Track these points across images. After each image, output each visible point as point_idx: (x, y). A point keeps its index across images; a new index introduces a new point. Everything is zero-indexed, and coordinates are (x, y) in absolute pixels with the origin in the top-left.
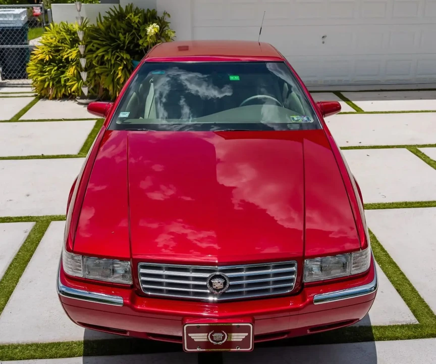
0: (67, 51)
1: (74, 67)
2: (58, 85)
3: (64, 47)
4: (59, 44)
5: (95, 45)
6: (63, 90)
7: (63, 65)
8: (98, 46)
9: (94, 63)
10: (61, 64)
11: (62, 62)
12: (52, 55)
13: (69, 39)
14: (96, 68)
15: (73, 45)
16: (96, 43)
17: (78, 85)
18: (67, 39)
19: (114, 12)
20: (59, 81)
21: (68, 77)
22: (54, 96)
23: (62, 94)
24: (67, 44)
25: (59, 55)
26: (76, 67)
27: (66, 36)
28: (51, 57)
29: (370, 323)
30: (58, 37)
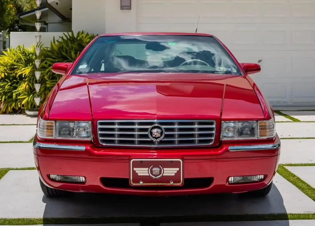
0: (21, 69)
1: (26, 83)
2: (10, 100)
3: (19, 66)
4: (15, 63)
5: (49, 63)
6: (14, 105)
7: (16, 81)
8: (51, 63)
9: (46, 77)
10: (15, 81)
11: (16, 79)
12: (7, 73)
13: (24, 59)
14: (47, 82)
15: (27, 64)
16: (49, 61)
17: (28, 99)
18: (23, 59)
19: (67, 37)
20: (11, 97)
21: (20, 92)
22: (4, 110)
23: (12, 108)
24: (22, 64)
25: (14, 73)
26: (28, 83)
27: (21, 56)
28: (6, 74)
29: (286, 212)
30: (15, 58)
